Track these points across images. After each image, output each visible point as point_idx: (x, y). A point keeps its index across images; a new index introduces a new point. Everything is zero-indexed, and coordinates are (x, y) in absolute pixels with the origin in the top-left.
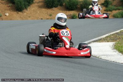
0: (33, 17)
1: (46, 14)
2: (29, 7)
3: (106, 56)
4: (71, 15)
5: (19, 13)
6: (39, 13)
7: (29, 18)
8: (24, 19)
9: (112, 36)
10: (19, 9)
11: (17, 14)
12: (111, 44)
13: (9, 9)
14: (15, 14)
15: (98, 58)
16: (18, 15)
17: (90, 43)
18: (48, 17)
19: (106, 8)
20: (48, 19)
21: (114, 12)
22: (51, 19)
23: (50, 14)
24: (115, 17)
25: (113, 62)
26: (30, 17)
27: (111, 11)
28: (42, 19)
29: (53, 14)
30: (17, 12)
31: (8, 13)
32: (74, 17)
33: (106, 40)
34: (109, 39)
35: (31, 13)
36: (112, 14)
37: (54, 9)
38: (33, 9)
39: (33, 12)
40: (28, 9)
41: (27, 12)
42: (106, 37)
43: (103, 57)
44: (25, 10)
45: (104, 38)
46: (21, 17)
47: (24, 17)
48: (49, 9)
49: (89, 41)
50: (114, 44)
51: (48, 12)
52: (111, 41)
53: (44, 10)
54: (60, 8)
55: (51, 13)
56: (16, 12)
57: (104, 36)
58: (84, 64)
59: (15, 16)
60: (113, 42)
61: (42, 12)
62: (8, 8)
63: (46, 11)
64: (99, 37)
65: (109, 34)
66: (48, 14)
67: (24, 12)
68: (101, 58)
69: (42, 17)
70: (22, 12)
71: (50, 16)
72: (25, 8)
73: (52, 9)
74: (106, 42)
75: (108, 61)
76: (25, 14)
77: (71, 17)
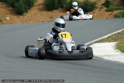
0: (34, 21)
1: (47, 16)
2: (29, 11)
3: (108, 57)
5: (20, 16)
6: (39, 16)
7: (30, 22)
8: (25, 22)
9: (114, 36)
10: (19, 12)
11: (17, 18)
12: (113, 44)
13: (10, 13)
14: (15, 18)
15: (100, 58)
16: (19, 18)
17: (91, 44)
18: (49, 20)
19: (107, 9)
21: (116, 12)
22: (52, 21)
23: (51, 17)
24: (116, 16)
25: (116, 63)
26: (30, 20)
27: (113, 11)
28: (43, 22)
29: (54, 16)
30: (18, 15)
31: (9, 17)
33: (108, 40)
34: (110, 39)
35: (32, 17)
36: (114, 14)
37: (54, 11)
38: (33, 12)
39: (33, 15)
40: (29, 13)
41: (28, 16)
42: (108, 38)
43: (106, 58)
44: (25, 14)
45: (105, 39)
46: (21, 21)
47: (24, 20)
48: (49, 12)
49: (90, 42)
50: (116, 44)
51: (48, 15)
52: (113, 41)
53: (44, 13)
54: (60, 10)
55: (52, 15)
56: (16, 16)
57: (106, 37)
58: (87, 65)
59: (16, 19)
60: (115, 42)
61: (43, 15)
62: (8, 12)
63: (47, 14)
64: (101, 37)
65: (110, 34)
67: (25, 16)
68: (103, 59)
69: (43, 20)
70: (23, 16)
71: (51, 19)
72: (25, 11)
73: (52, 11)
74: (108, 42)
75: (110, 61)
76: (26, 17)
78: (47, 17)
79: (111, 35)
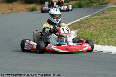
4: (30, 8)
9: (73, 25)
12: (74, 32)
18: (9, 11)
20: (9, 13)
22: (12, 13)
23: (10, 8)
29: (14, 8)
32: (34, 10)
37: (14, 3)
50: (76, 32)
52: (73, 29)
55: (12, 7)
60: (75, 30)
61: (3, 7)
63: (7, 6)
66: (8, 9)
71: (11, 10)
77: (31, 10)
78: (7, 9)
79: (71, 24)
